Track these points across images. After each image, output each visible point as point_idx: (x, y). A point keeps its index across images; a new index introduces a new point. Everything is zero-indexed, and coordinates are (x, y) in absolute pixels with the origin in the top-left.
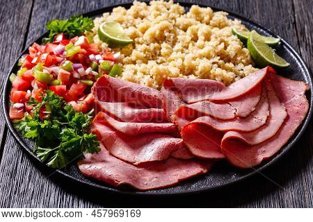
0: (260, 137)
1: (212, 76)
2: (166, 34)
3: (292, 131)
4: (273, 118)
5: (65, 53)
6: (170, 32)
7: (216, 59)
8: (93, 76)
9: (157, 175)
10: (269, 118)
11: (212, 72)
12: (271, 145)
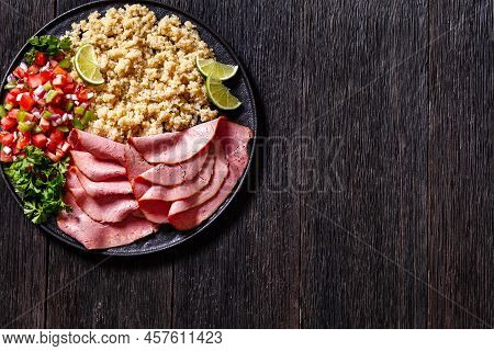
2: (136, 66)
3: (229, 190)
4: (216, 176)
5: (45, 96)
6: (138, 63)
8: (69, 121)
10: (212, 177)
12: (211, 204)
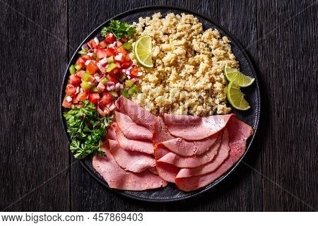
3: (226, 170)
5: (107, 67)
8: (120, 89)
10: (216, 156)
12: (209, 177)
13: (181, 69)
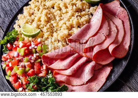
0: (120, 38)
1: (81, 23)
2: (49, 16)
3: (129, 27)
4: (118, 26)
5: (20, 54)
6: (49, 14)
7: (77, 14)
8: (38, 56)
9: (96, 82)
10: (116, 27)
11: (80, 22)
12: (126, 38)
13: (55, 18)
